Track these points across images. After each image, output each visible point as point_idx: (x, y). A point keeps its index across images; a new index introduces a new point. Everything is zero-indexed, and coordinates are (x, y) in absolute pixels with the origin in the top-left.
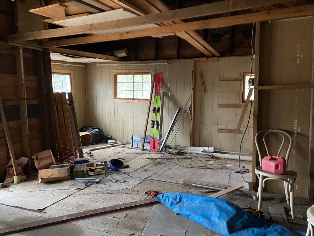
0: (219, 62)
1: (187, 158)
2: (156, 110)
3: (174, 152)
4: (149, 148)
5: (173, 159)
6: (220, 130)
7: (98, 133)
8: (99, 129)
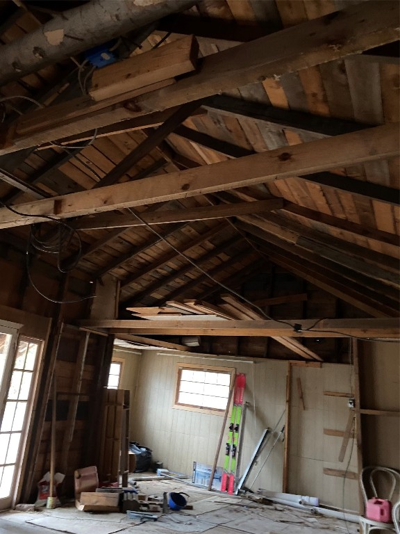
0: (323, 369)
1: (276, 509)
2: (233, 428)
3: (258, 498)
4: (219, 488)
5: (255, 508)
6: (327, 471)
7: (145, 455)
8: (147, 449)
